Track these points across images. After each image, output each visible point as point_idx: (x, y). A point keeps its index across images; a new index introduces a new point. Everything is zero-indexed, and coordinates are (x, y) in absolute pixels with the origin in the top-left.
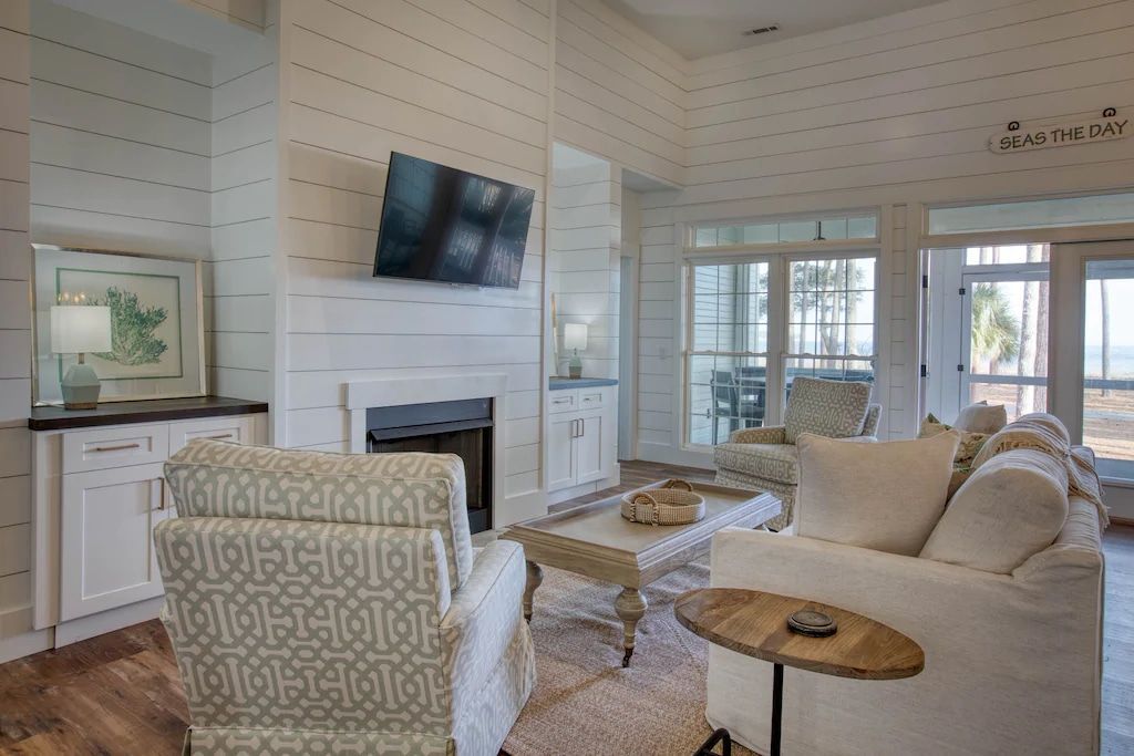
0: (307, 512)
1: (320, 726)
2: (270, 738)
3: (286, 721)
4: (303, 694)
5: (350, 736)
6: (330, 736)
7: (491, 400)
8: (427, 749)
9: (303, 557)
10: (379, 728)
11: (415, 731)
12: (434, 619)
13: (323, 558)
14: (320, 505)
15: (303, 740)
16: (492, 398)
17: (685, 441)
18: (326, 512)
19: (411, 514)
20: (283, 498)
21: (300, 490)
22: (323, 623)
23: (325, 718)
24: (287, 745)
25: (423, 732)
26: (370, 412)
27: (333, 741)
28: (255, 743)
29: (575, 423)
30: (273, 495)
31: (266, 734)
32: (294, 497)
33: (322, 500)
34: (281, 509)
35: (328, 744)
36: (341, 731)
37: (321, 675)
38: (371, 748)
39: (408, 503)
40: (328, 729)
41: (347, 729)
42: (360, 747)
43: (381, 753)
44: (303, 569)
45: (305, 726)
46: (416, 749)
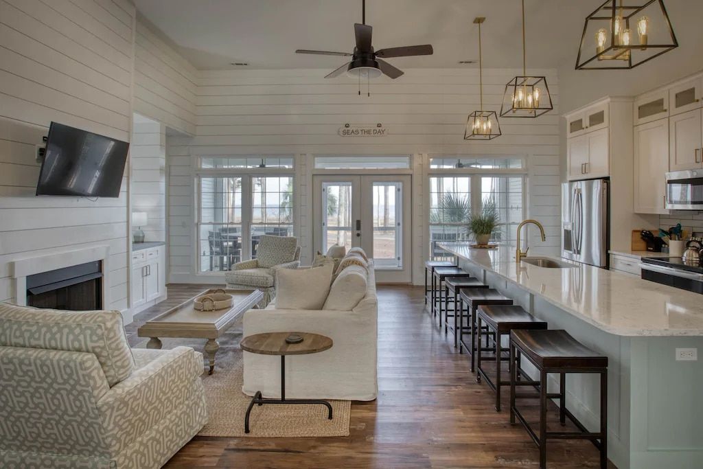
0: (33, 342)
1: (50, 452)
2: (25, 457)
3: (33, 448)
4: (39, 435)
5: (64, 457)
6: (53, 457)
7: (100, 262)
8: (100, 466)
9: (25, 368)
10: (78, 454)
11: (96, 456)
12: (93, 400)
13: (33, 367)
14: (39, 339)
15: (41, 459)
16: (101, 261)
17: (198, 270)
18: (41, 343)
19: (83, 343)
20: (22, 335)
21: (30, 331)
22: (40, 401)
23: (51, 448)
24: (33, 461)
25: (100, 456)
26: (29, 278)
27: (55, 460)
28: (18, 460)
29: (145, 269)
30: (18, 334)
31: (24, 455)
32: (27, 335)
33: (39, 336)
34: (21, 341)
35: (53, 461)
36: (60, 454)
37: (44, 427)
38: (73, 464)
39: (81, 337)
40: (54, 453)
41: (63, 453)
42: (68, 464)
43: (78, 466)
44: (25, 373)
45: (43, 452)
46: (95, 465)
